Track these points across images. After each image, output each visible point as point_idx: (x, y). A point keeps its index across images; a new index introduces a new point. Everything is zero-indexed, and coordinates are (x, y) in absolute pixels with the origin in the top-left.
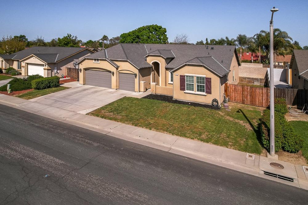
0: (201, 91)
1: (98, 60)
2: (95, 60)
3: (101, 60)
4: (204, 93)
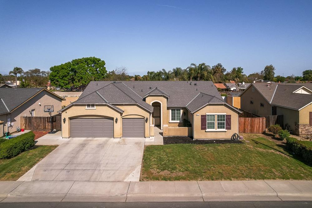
0: (221, 128)
1: (93, 105)
2: (89, 106)
3: (97, 105)
4: (224, 130)
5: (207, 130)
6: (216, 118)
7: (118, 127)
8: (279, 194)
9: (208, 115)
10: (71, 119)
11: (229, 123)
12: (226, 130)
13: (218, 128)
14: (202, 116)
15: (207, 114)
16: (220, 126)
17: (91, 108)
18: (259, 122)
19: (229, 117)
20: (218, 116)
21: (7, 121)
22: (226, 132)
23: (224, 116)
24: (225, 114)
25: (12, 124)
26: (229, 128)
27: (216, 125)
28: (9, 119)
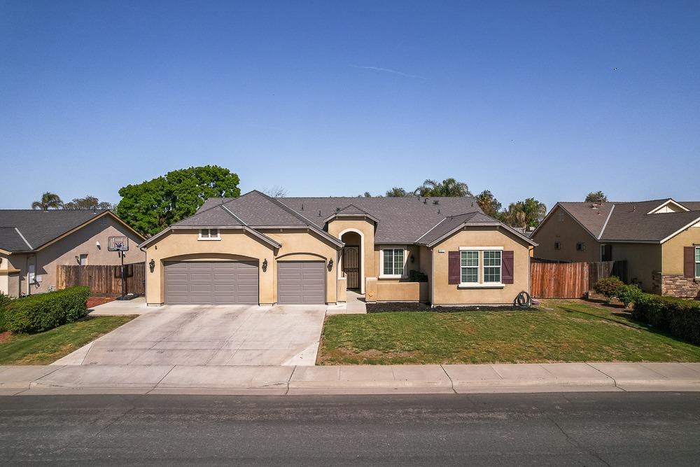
0: (492, 280)
1: (214, 232)
2: (205, 232)
3: (224, 231)
4: (499, 284)
5: (462, 285)
6: (481, 258)
7: (268, 280)
8: (619, 382)
9: (464, 252)
10: (166, 262)
11: (509, 269)
12: (504, 285)
13: (486, 280)
14: (451, 253)
15: (461, 248)
16: (491, 275)
17: (210, 238)
18: (575, 274)
19: (508, 257)
20: (486, 253)
21: (27, 271)
22: (502, 288)
23: (498, 252)
24: (501, 248)
25: (39, 278)
26: (509, 280)
27: (481, 274)
28: (32, 267)
